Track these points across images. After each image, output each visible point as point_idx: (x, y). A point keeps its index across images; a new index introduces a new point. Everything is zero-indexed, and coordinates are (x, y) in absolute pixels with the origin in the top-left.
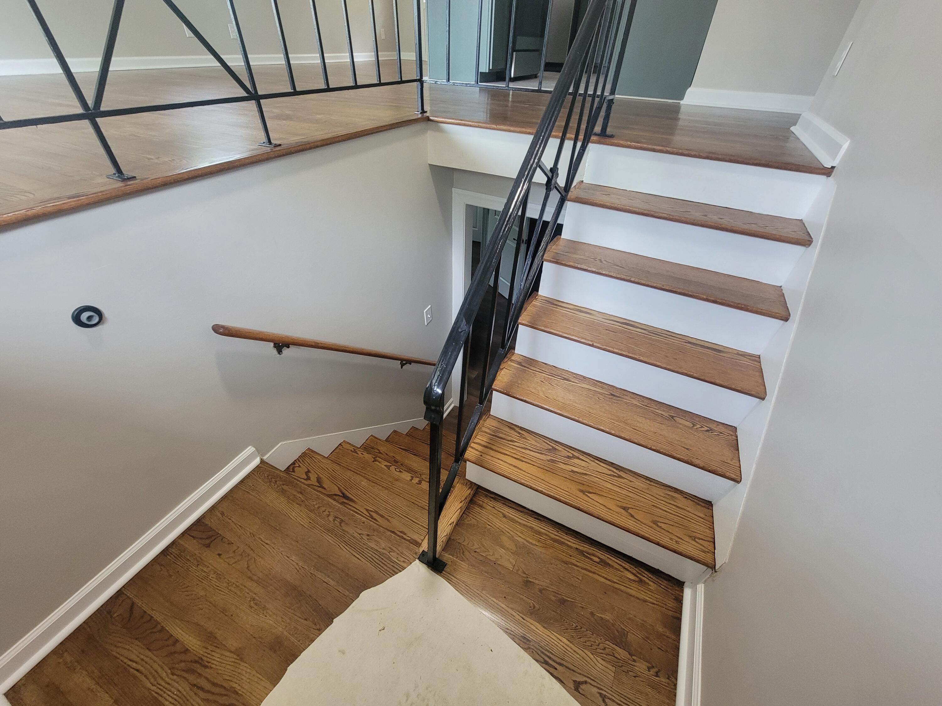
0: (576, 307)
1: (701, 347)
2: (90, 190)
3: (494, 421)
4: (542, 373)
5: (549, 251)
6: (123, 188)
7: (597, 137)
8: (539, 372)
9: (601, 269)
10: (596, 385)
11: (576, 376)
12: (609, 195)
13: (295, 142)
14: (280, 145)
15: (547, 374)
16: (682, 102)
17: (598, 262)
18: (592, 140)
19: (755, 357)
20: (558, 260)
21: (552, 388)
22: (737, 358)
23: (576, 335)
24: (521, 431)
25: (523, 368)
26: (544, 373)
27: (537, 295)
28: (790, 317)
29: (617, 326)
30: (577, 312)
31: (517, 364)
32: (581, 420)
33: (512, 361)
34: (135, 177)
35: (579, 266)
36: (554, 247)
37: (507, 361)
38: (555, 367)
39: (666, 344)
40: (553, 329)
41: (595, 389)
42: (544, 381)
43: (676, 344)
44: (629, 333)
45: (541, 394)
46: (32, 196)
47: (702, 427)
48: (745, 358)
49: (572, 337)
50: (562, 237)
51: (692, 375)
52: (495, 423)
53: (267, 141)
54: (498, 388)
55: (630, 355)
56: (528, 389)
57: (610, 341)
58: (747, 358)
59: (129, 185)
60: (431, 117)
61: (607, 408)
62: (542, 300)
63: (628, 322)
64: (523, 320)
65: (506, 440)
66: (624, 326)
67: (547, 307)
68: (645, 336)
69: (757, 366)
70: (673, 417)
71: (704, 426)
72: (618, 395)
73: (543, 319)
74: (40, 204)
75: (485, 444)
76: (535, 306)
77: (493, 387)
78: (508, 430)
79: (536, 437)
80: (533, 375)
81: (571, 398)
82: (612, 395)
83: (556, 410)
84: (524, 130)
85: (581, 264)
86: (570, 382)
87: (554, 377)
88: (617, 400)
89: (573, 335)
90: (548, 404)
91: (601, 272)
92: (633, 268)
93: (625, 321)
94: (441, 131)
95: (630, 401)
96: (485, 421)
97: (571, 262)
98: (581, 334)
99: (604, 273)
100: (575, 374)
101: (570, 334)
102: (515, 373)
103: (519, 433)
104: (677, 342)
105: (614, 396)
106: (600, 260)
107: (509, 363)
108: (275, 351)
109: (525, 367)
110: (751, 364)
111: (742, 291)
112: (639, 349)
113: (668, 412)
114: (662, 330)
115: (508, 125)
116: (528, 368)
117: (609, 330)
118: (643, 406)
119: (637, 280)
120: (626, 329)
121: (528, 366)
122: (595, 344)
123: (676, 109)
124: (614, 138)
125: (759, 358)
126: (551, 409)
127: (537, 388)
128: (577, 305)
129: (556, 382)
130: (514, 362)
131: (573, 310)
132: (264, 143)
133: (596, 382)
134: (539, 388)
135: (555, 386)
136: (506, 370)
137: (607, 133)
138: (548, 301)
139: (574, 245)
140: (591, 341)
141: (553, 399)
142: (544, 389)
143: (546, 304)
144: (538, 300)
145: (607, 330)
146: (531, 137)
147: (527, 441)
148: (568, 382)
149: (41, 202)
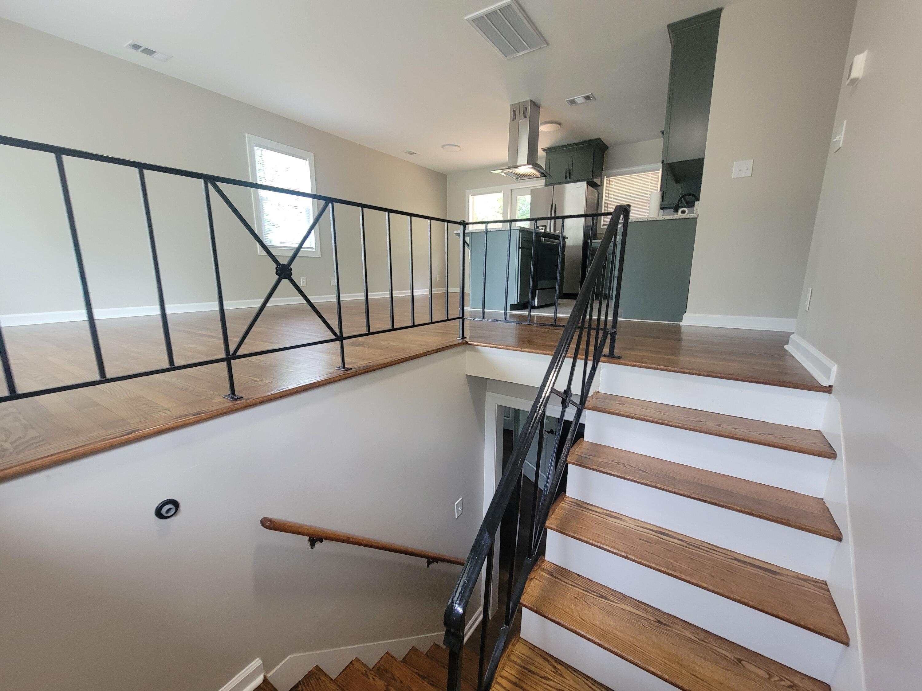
0: (606, 512)
1: (751, 566)
2: (208, 409)
3: (524, 647)
4: (575, 586)
5: (573, 453)
6: (232, 407)
7: (606, 358)
8: (572, 585)
9: (625, 473)
10: (639, 607)
11: (615, 593)
12: (624, 404)
13: (362, 366)
14: (351, 369)
15: (581, 589)
16: (681, 324)
17: (622, 466)
18: (602, 360)
19: (820, 583)
20: (582, 463)
21: (587, 608)
22: (798, 583)
23: (608, 544)
24: (556, 665)
25: (555, 579)
26: (578, 588)
27: (565, 496)
28: (842, 536)
29: (651, 535)
30: (606, 517)
31: (548, 574)
32: (624, 655)
33: (543, 570)
34: (242, 397)
35: (603, 470)
36: (577, 450)
37: (536, 570)
38: (590, 580)
39: (709, 560)
40: (583, 536)
41: (638, 612)
42: (578, 598)
43: (721, 560)
44: (666, 544)
45: (576, 614)
46: (169, 413)
47: (781, 680)
48: (809, 584)
49: (603, 547)
50: (584, 440)
51: (747, 603)
52: (525, 650)
53: (342, 366)
54: (527, 604)
55: (670, 572)
56: (561, 607)
57: (646, 553)
58: (810, 584)
59: (237, 404)
60: (469, 341)
61: (655, 641)
62: (570, 501)
63: (663, 531)
64: (552, 524)
65: (539, 676)
66: (659, 535)
67: (575, 509)
68: (683, 549)
69: (826, 596)
70: (740, 661)
71: (784, 679)
72: (666, 623)
73: (572, 524)
74: (172, 421)
75: (514, 679)
76: (563, 508)
77: (521, 601)
78: (541, 661)
79: (575, 675)
80: (566, 589)
81: (611, 623)
82: (659, 621)
83: (594, 639)
84: (544, 352)
85: (604, 468)
86: (607, 601)
87: (589, 593)
88: (666, 630)
89: (604, 544)
90: (584, 629)
91: (626, 477)
92: (657, 473)
93: (659, 530)
94: (477, 351)
95: (682, 632)
96: (514, 646)
97: (594, 465)
98: (613, 543)
99: (628, 478)
100: (613, 590)
101: (601, 543)
102: (545, 585)
103: (555, 667)
104: (721, 557)
105: (661, 623)
106: (624, 464)
107: (539, 571)
108: (308, 545)
109: (556, 577)
110: (818, 593)
111: (779, 503)
112: (679, 564)
113: (732, 652)
114: (702, 542)
115: (531, 348)
116: (560, 579)
117: (643, 540)
118: (699, 641)
119: (663, 487)
120: (662, 539)
121: (560, 577)
122: (629, 556)
123: (677, 330)
124: (621, 359)
125: (826, 584)
126: (588, 636)
127: (571, 607)
128: (606, 509)
129: (592, 600)
130: (545, 571)
131: (603, 514)
132: (340, 367)
133: (637, 603)
134: (573, 607)
135: (591, 604)
136: (536, 581)
137: (615, 355)
138: (576, 504)
139: (596, 448)
140: (625, 552)
141: (589, 623)
142: (578, 608)
143: (575, 507)
144: (565, 501)
145: (640, 539)
146: (551, 357)
147: (564, 680)
148: (605, 601)
149: (173, 419)
